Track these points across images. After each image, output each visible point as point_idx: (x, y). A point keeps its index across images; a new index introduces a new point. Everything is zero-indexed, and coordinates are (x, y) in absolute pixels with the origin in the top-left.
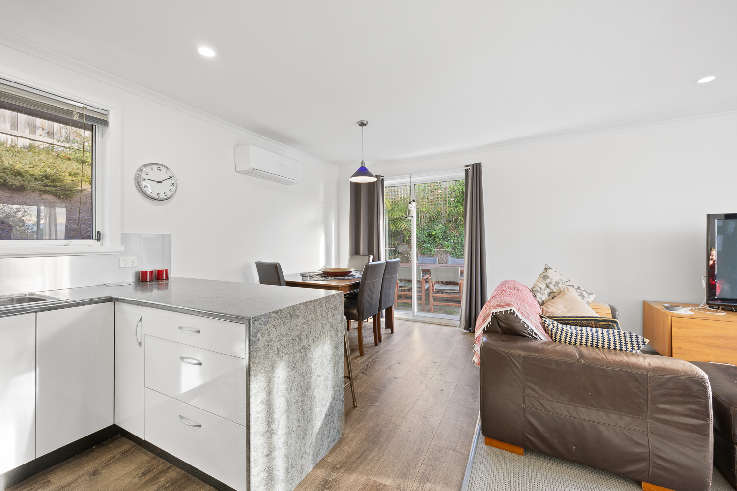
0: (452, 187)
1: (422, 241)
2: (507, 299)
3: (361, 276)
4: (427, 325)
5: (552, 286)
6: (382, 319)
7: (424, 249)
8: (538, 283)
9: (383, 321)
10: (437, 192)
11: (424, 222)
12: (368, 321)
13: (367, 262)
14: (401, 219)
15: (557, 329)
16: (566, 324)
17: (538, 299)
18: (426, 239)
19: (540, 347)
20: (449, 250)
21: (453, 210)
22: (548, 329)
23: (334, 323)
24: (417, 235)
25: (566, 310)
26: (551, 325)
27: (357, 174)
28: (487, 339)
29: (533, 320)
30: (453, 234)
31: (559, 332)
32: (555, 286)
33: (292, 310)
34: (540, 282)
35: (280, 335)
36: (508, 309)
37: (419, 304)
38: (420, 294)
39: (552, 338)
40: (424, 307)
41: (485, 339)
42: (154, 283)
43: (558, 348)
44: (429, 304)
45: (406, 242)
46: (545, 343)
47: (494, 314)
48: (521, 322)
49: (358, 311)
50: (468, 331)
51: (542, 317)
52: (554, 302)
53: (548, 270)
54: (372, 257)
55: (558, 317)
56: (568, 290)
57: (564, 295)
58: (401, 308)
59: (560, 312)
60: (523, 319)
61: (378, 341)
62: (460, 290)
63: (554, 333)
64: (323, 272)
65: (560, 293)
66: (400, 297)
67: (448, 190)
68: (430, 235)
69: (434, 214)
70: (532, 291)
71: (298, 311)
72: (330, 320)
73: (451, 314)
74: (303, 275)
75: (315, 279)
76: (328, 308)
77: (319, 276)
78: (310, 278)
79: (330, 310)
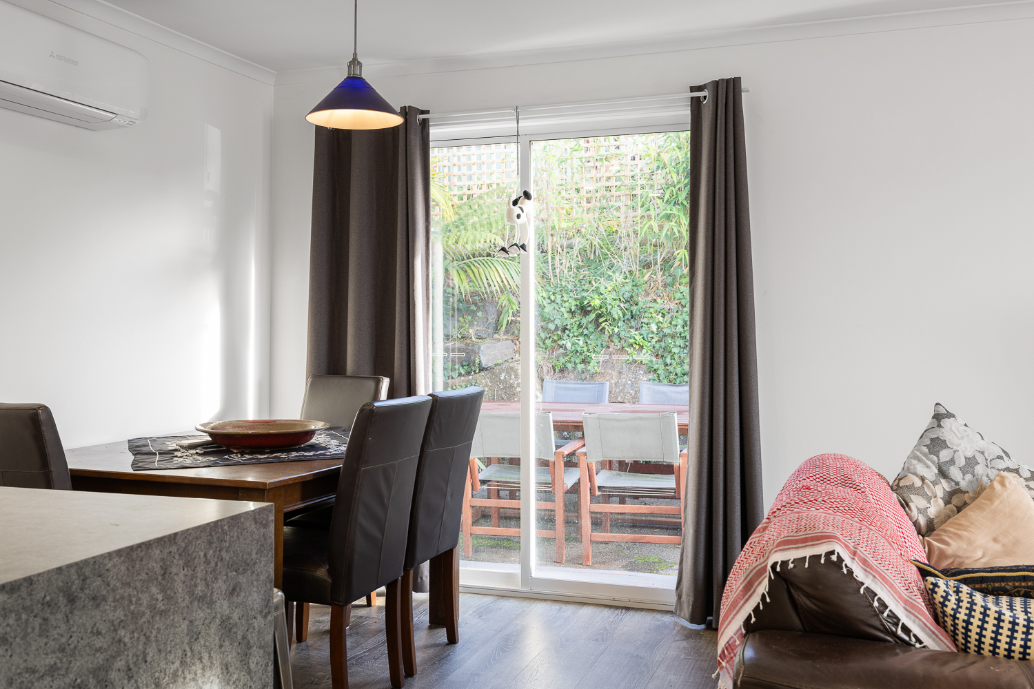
0: (654, 154)
1: (557, 328)
2: (821, 518)
3: (344, 448)
4: (569, 610)
5: (955, 473)
6: (416, 596)
7: (565, 355)
8: (914, 462)
9: (422, 603)
10: (607, 168)
11: (565, 264)
12: (369, 604)
13: (367, 400)
14: (489, 255)
15: (971, 609)
16: (997, 593)
17: (915, 513)
18: (571, 322)
19: (920, 670)
20: (645, 357)
21: (656, 229)
22: (944, 613)
23: (235, 616)
24: (541, 307)
25: (997, 547)
26: (953, 598)
27: (332, 102)
28: (756, 650)
29: (898, 585)
30: (657, 307)
31: (976, 622)
32: (964, 471)
33: (74, 577)
34: (919, 460)
35: (27, 670)
36: (821, 550)
37: (545, 541)
38: (549, 506)
39: (955, 641)
40: (560, 548)
41: (749, 653)
43: (973, 671)
44: (578, 540)
45: (507, 332)
46: (935, 657)
47: (778, 569)
48: (862, 591)
49: (330, 572)
50: (702, 626)
51: (924, 573)
52: (963, 522)
53: (946, 423)
54: (385, 383)
55: (974, 571)
56: (1003, 484)
57: (990, 499)
58: (483, 555)
59: (979, 554)
60: (868, 582)
61: (403, 673)
62: (677, 490)
63: (961, 624)
64: (211, 435)
65: (979, 494)
66: (482, 516)
67: (641, 164)
68: (584, 310)
69: (596, 242)
70: (896, 488)
71: (98, 582)
72: (223, 606)
73: (651, 572)
74: (138, 448)
75: (181, 459)
76: (216, 564)
77: (194, 452)
78: (163, 457)
79: (220, 573)
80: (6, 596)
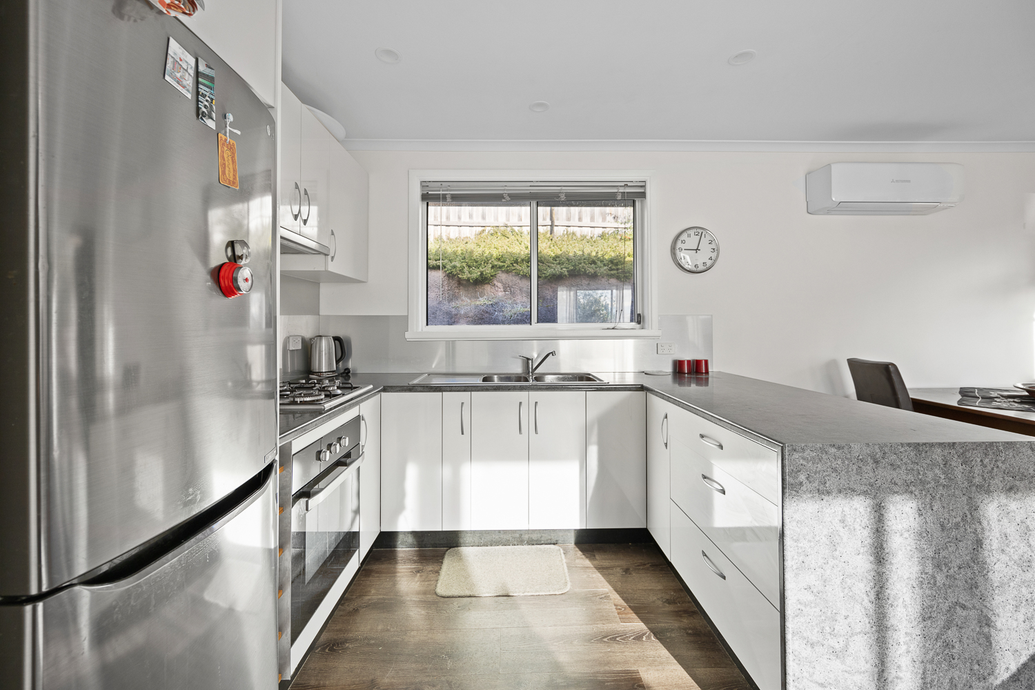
33: (878, 451)
42: (692, 376)
71: (895, 457)
74: (965, 393)
75: (999, 404)
76: (993, 469)
77: (1012, 400)
78: (984, 400)
79: (996, 475)
80: (836, 450)
